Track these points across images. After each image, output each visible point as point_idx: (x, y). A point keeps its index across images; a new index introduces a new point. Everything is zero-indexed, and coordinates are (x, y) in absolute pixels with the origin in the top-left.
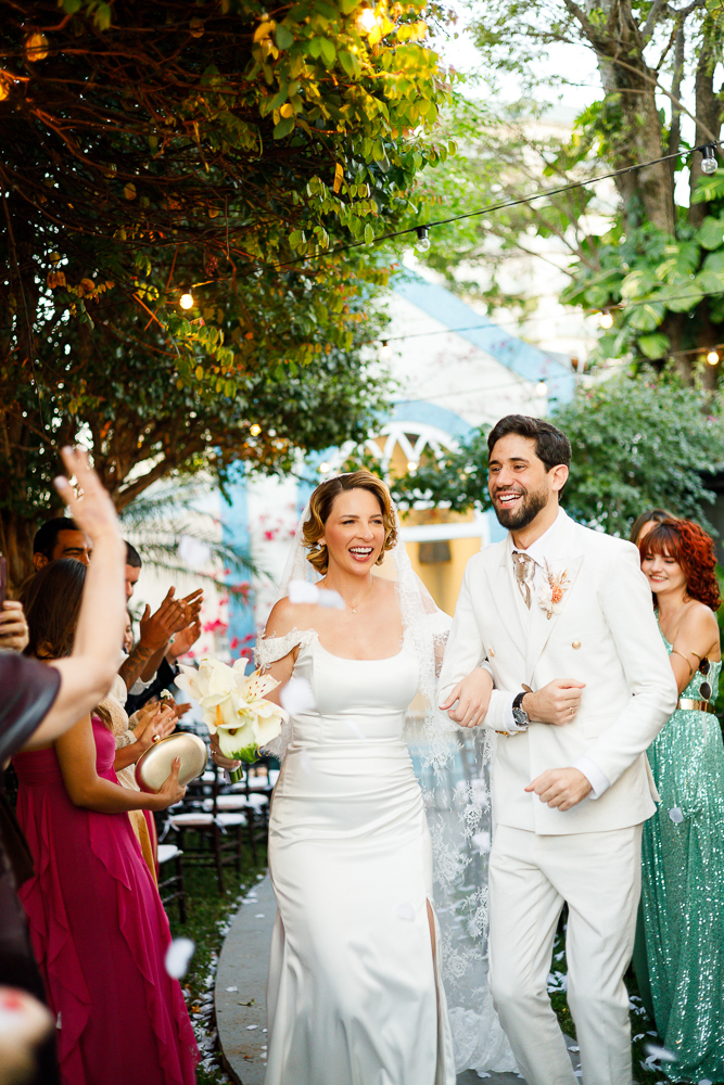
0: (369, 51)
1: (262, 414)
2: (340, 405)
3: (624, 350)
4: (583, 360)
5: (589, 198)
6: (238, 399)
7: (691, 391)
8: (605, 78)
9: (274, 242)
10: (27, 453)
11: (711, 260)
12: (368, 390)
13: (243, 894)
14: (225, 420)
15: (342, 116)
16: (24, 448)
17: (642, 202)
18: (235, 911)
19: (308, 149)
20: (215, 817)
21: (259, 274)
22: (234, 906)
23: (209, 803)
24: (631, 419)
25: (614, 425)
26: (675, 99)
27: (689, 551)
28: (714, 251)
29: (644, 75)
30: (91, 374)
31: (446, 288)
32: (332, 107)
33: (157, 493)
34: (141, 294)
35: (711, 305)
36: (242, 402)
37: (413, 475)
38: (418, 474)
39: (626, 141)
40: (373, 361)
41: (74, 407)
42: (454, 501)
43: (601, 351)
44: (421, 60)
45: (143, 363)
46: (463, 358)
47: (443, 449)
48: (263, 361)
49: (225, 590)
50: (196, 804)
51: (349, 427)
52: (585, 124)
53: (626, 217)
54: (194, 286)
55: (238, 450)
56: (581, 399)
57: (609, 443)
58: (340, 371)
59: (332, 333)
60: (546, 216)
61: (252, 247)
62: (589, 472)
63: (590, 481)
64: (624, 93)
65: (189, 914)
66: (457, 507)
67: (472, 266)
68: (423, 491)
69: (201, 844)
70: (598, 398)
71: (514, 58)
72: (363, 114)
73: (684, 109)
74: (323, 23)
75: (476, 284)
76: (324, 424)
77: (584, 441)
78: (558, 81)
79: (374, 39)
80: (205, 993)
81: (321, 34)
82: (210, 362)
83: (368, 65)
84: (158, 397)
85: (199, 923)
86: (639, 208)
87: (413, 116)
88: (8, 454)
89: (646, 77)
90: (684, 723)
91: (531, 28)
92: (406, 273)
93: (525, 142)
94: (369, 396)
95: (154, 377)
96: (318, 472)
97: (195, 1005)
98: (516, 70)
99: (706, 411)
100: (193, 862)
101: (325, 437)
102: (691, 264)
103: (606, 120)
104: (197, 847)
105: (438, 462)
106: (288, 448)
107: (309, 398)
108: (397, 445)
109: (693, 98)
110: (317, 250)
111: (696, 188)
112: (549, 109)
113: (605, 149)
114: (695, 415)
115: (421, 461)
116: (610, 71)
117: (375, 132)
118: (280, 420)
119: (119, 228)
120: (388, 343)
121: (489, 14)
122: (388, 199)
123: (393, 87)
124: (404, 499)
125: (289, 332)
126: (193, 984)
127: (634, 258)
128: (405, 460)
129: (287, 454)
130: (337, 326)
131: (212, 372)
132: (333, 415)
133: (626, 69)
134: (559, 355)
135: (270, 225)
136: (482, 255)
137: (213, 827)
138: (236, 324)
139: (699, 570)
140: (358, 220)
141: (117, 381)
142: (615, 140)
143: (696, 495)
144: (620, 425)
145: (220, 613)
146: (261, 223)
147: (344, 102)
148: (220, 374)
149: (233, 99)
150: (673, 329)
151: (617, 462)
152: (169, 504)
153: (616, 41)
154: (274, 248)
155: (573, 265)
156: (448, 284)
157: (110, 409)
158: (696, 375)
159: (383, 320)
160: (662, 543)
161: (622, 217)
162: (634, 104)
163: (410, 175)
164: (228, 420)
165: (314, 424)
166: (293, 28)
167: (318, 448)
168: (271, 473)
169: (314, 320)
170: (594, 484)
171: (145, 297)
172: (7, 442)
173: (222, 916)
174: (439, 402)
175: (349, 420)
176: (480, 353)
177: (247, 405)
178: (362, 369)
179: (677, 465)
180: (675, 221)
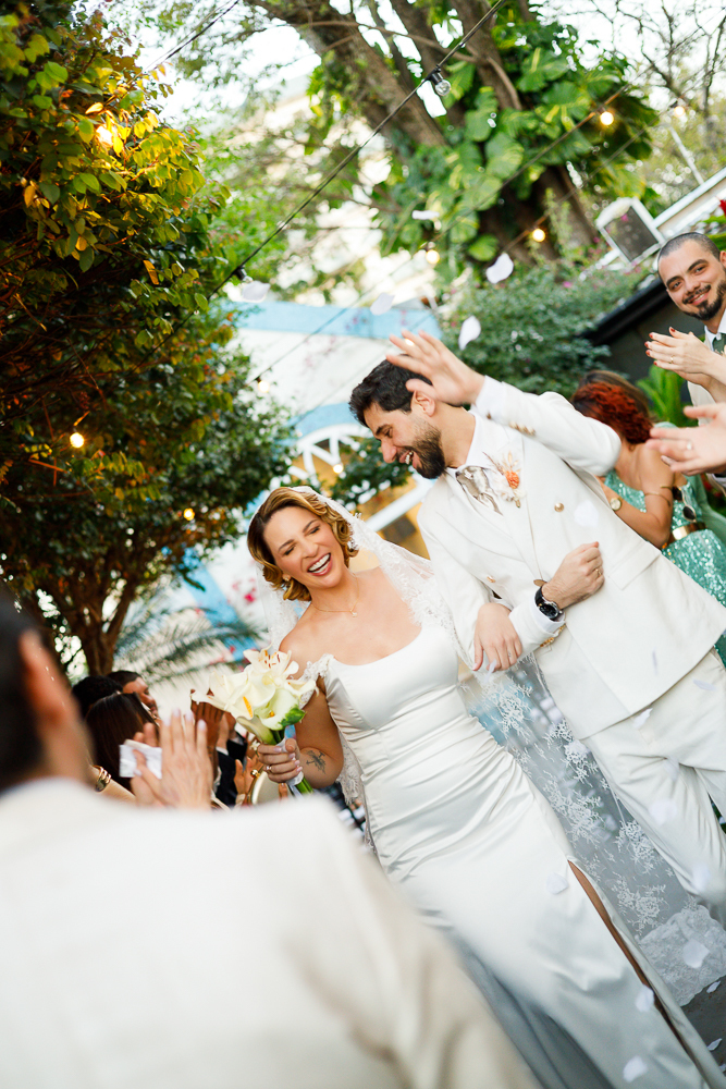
0: (119, 159)
1: (188, 498)
2: (249, 453)
3: (461, 268)
4: (431, 294)
5: (357, 154)
6: (162, 497)
7: (536, 271)
8: (312, 43)
9: (121, 350)
11: (491, 148)
12: (265, 427)
14: (160, 521)
15: (127, 223)
17: (404, 132)
19: (110, 261)
21: (123, 384)
24: (499, 323)
25: (488, 336)
26: (381, 28)
28: (489, 139)
29: (343, 23)
30: (27, 547)
31: (279, 300)
32: (115, 221)
33: (135, 615)
34: (35, 456)
35: (513, 186)
36: (167, 498)
37: (343, 476)
38: (347, 473)
39: (361, 88)
40: (258, 399)
41: (28, 584)
42: (390, 478)
43: (442, 279)
44: (166, 144)
45: (65, 511)
46: (328, 352)
47: (356, 439)
48: (166, 456)
51: (267, 466)
52: (316, 92)
53: (397, 152)
54: (76, 424)
55: (184, 540)
56: (448, 330)
57: (493, 354)
58: (233, 425)
59: (212, 401)
61: (106, 365)
64: (336, 48)
66: (397, 482)
67: (290, 268)
68: (360, 485)
71: (225, 68)
72: (144, 212)
73: (394, 33)
74: (75, 162)
75: (303, 282)
76: (245, 476)
78: (273, 69)
79: (119, 147)
81: (78, 171)
82: (122, 481)
83: (126, 172)
84: (93, 534)
86: (404, 138)
87: (183, 189)
89: (347, 24)
90: (685, 550)
91: (224, 35)
92: (240, 309)
93: (274, 137)
94: (268, 430)
95: (81, 520)
98: (232, 80)
99: (559, 280)
101: (251, 487)
102: (476, 160)
103: (333, 79)
105: (358, 453)
106: (225, 514)
107: (221, 462)
108: (315, 458)
109: (396, 18)
110: (161, 337)
112: (279, 97)
113: (346, 105)
114: (552, 289)
115: (343, 461)
116: (312, 35)
117: (160, 218)
118: (206, 495)
120: (261, 378)
122: (197, 263)
123: (156, 177)
124: (348, 500)
125: (175, 420)
127: (424, 183)
128: (328, 467)
129: (227, 520)
130: (212, 393)
131: (131, 487)
132: (248, 465)
133: (326, 27)
134: (409, 302)
135: (110, 338)
136: (293, 254)
138: (126, 438)
140: (185, 295)
141: (52, 539)
142: (351, 92)
143: (592, 356)
144: (493, 334)
146: (101, 341)
147: (123, 212)
148: (138, 485)
149: (30, 257)
150: (492, 225)
151: (509, 365)
152: (151, 620)
153: (303, 8)
154: (124, 355)
155: (375, 218)
156: (278, 295)
157: (60, 568)
158: (533, 254)
159: (243, 360)
161: (395, 155)
162: (349, 52)
163: (203, 234)
164: (163, 519)
165: (236, 481)
166: (51, 178)
167: (250, 500)
168: (222, 544)
169: (190, 396)
171: (40, 456)
174: (330, 401)
175: (263, 461)
176: (340, 339)
177: (171, 498)
178: (250, 411)
179: (560, 340)
180: (442, 132)
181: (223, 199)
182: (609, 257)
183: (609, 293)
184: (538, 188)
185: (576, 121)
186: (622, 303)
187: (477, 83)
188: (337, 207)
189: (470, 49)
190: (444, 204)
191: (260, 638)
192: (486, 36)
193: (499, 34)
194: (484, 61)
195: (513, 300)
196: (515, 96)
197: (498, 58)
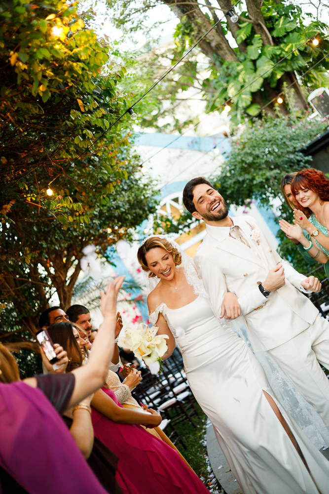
0: (63, 44)
1: (107, 223)
2: (137, 202)
3: (243, 119)
4: (228, 132)
5: (196, 65)
6: (94, 221)
7: (278, 120)
8: (176, 13)
9: (72, 148)
10: (21, 289)
11: (258, 63)
12: (146, 190)
13: (205, 424)
14: (94, 233)
15: (67, 78)
16: (19, 288)
17: (218, 55)
18: (205, 433)
19: (63, 101)
20: (176, 398)
21: (73, 165)
22: (204, 431)
23: (171, 393)
24: (260, 144)
25: (254, 150)
26: (209, 6)
27: (313, 182)
28: (258, 59)
29: (191, 3)
31: (157, 132)
32: (61, 76)
33: (83, 278)
34: (29, 199)
35: (268, 81)
36: (97, 222)
37: (183, 215)
38: (185, 213)
39: (198, 33)
40: (142, 177)
41: (28, 260)
43: (233, 124)
44: (87, 36)
46: (179, 157)
48: (94, 201)
49: (132, 302)
50: (166, 396)
51: (146, 209)
52: (178, 36)
53: (215, 64)
54: (49, 184)
55: (106, 242)
56: (235, 147)
57: (256, 158)
58: (130, 188)
59: (117, 174)
60: (182, 82)
61: (64, 155)
62: (255, 174)
63: (257, 178)
64: (187, 15)
65: (186, 444)
68: (191, 219)
69: (177, 412)
70: (242, 142)
71: (135, 25)
72: (76, 73)
73: (215, 8)
74: (37, 42)
75: (169, 124)
76: (135, 213)
77: (246, 163)
78: (158, 24)
79: (63, 38)
80: (210, 474)
81: (39, 47)
82: (72, 212)
83: (66, 50)
84: (61, 238)
85: (193, 446)
86: (218, 58)
87: (98, 62)
88: (14, 294)
89: (193, 4)
91: (135, 9)
92: (136, 133)
93: (158, 56)
94: (148, 192)
95: (55, 231)
96: (144, 234)
97: (208, 482)
98: (139, 29)
99: (290, 125)
100: (177, 421)
101: (138, 218)
102: (251, 69)
103: (186, 30)
104: (176, 414)
106: (126, 231)
107: (123, 205)
108: (171, 206)
111: (237, 37)
112: (160, 38)
113: (192, 42)
114: (285, 129)
116: (177, 9)
117: (86, 78)
118: (116, 221)
119: (5, 177)
120: (143, 165)
121: (116, 13)
122: (109, 105)
123: (82, 54)
124: (185, 226)
125: (99, 183)
126: (203, 473)
127: (227, 79)
128: (177, 210)
129: (127, 234)
130: (117, 170)
131: (76, 216)
132: (137, 207)
133: (183, 5)
134: (217, 134)
135: (67, 142)
136: (165, 111)
137: (178, 402)
138: (76, 192)
139: (321, 188)
140: (99, 119)
141: (41, 240)
142: (193, 35)
143: (303, 161)
144: (256, 149)
145: (135, 312)
147: (65, 71)
148: (80, 215)
149: (20, 96)
150: (258, 99)
151: (263, 164)
152: (91, 280)
154: (74, 151)
155: (204, 95)
156: (157, 130)
157: (44, 254)
158: (277, 113)
159: (136, 157)
160: (299, 185)
161: (213, 66)
162: (194, 17)
163: (112, 90)
164: (95, 232)
165: (131, 215)
166: (25, 51)
167: (138, 225)
169: (106, 172)
170: (259, 178)
171: (31, 199)
172: (11, 290)
173: (201, 438)
175: (145, 206)
176: (185, 151)
177: (99, 222)
178: (139, 182)
179: (288, 152)
180: (236, 55)
181: (123, 73)
182: (313, 115)
183: (313, 131)
184: (280, 82)
185: (299, 51)
186: (319, 136)
187: (253, 32)
188: (186, 90)
189: (250, 17)
190: (235, 89)
191: (142, 289)
192: (258, 10)
193: (264, 10)
194: (257, 22)
195: (266, 133)
196: (271, 39)
197: (263, 21)
